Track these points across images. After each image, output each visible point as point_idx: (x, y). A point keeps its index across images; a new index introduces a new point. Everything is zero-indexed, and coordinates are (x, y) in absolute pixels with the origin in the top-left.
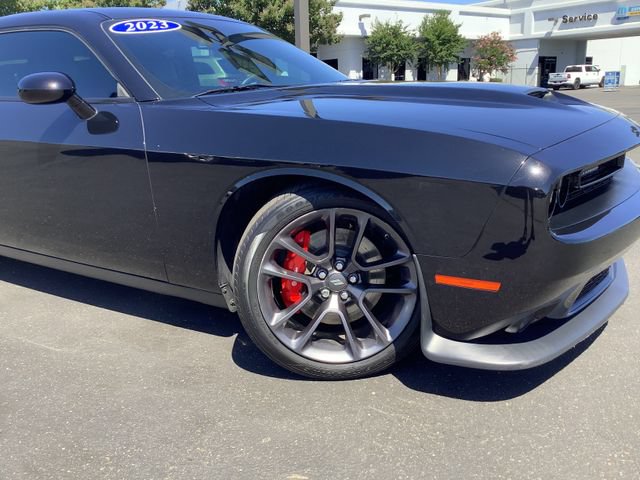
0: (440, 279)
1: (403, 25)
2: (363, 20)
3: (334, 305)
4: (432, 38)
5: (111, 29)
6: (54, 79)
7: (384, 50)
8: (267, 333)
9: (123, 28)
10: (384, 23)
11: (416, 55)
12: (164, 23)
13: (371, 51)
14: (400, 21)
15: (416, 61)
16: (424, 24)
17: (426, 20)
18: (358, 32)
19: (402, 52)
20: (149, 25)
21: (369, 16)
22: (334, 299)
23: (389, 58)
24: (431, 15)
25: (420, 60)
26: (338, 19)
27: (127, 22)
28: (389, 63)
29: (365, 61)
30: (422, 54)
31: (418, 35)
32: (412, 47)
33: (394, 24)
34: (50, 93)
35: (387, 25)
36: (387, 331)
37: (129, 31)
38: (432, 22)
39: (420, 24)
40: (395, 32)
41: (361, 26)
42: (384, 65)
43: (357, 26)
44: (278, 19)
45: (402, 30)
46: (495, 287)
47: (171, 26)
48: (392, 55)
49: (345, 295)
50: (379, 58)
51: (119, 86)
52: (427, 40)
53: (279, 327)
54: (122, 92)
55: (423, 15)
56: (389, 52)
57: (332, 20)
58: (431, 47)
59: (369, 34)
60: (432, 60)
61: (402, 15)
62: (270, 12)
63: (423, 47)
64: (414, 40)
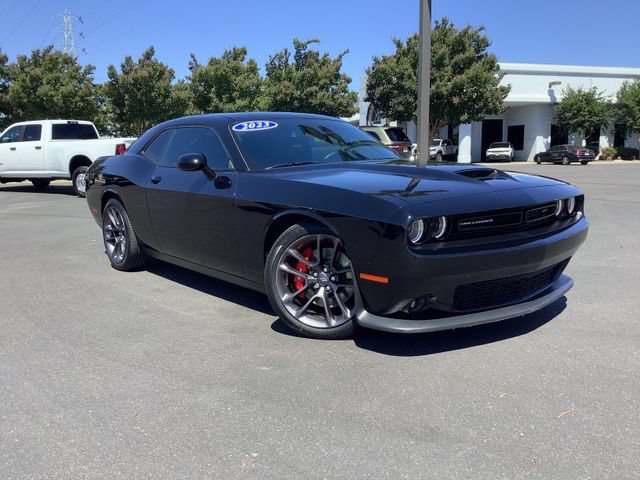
0: (362, 276)
1: (598, 92)
2: (553, 87)
3: (321, 293)
4: (631, 103)
5: (233, 128)
6: (196, 157)
7: (575, 116)
8: (280, 305)
9: (241, 127)
10: (576, 90)
11: (611, 122)
12: (267, 123)
13: (561, 118)
14: (595, 88)
15: (612, 127)
16: (623, 90)
17: (625, 87)
18: (547, 99)
19: (594, 119)
20: (257, 125)
21: (559, 83)
22: (322, 289)
23: (580, 124)
24: (631, 81)
25: (616, 126)
26: (505, 91)
27: (245, 124)
28: (580, 129)
29: (553, 127)
30: (620, 120)
31: (615, 100)
32: (606, 114)
33: (587, 91)
34: (194, 165)
35: (580, 91)
36: (349, 311)
37: (244, 129)
38: (632, 88)
39: (619, 89)
40: (589, 99)
41: (551, 93)
42: (574, 131)
43: (547, 92)
44: (445, 93)
45: (597, 97)
46: (386, 280)
47: (271, 125)
48: (583, 122)
49: (328, 288)
50: (568, 124)
51: (230, 162)
52: (626, 106)
53: (288, 302)
54: (231, 165)
55: (622, 80)
56: (580, 118)
57: (499, 93)
58: (630, 113)
59: (559, 100)
60: (631, 126)
61: (596, 81)
62: (437, 88)
63: (620, 112)
64: (609, 106)
